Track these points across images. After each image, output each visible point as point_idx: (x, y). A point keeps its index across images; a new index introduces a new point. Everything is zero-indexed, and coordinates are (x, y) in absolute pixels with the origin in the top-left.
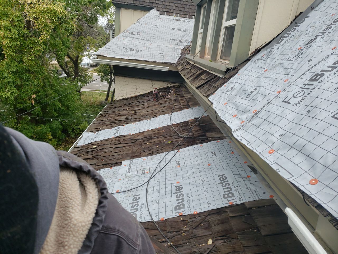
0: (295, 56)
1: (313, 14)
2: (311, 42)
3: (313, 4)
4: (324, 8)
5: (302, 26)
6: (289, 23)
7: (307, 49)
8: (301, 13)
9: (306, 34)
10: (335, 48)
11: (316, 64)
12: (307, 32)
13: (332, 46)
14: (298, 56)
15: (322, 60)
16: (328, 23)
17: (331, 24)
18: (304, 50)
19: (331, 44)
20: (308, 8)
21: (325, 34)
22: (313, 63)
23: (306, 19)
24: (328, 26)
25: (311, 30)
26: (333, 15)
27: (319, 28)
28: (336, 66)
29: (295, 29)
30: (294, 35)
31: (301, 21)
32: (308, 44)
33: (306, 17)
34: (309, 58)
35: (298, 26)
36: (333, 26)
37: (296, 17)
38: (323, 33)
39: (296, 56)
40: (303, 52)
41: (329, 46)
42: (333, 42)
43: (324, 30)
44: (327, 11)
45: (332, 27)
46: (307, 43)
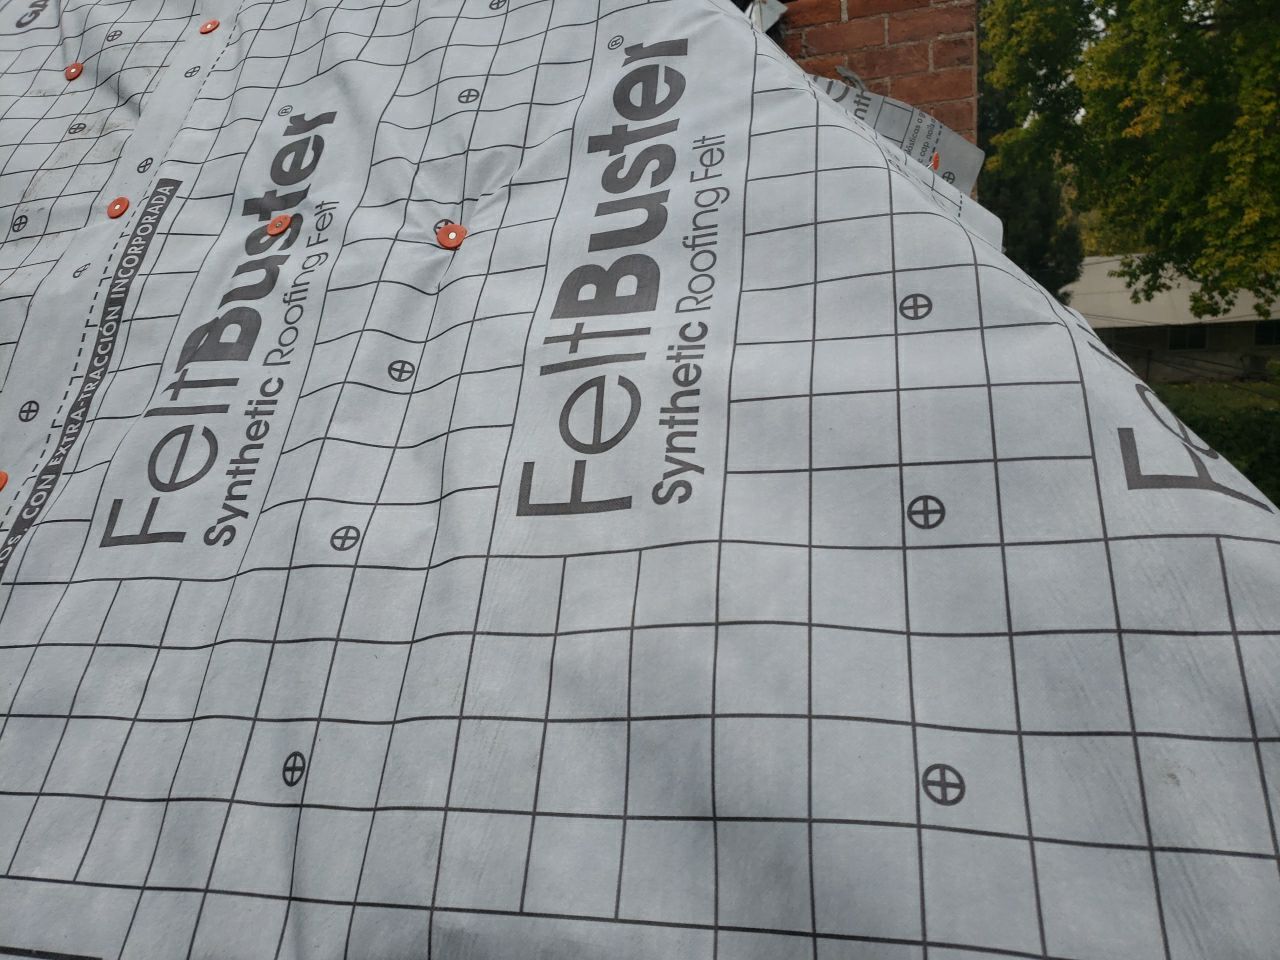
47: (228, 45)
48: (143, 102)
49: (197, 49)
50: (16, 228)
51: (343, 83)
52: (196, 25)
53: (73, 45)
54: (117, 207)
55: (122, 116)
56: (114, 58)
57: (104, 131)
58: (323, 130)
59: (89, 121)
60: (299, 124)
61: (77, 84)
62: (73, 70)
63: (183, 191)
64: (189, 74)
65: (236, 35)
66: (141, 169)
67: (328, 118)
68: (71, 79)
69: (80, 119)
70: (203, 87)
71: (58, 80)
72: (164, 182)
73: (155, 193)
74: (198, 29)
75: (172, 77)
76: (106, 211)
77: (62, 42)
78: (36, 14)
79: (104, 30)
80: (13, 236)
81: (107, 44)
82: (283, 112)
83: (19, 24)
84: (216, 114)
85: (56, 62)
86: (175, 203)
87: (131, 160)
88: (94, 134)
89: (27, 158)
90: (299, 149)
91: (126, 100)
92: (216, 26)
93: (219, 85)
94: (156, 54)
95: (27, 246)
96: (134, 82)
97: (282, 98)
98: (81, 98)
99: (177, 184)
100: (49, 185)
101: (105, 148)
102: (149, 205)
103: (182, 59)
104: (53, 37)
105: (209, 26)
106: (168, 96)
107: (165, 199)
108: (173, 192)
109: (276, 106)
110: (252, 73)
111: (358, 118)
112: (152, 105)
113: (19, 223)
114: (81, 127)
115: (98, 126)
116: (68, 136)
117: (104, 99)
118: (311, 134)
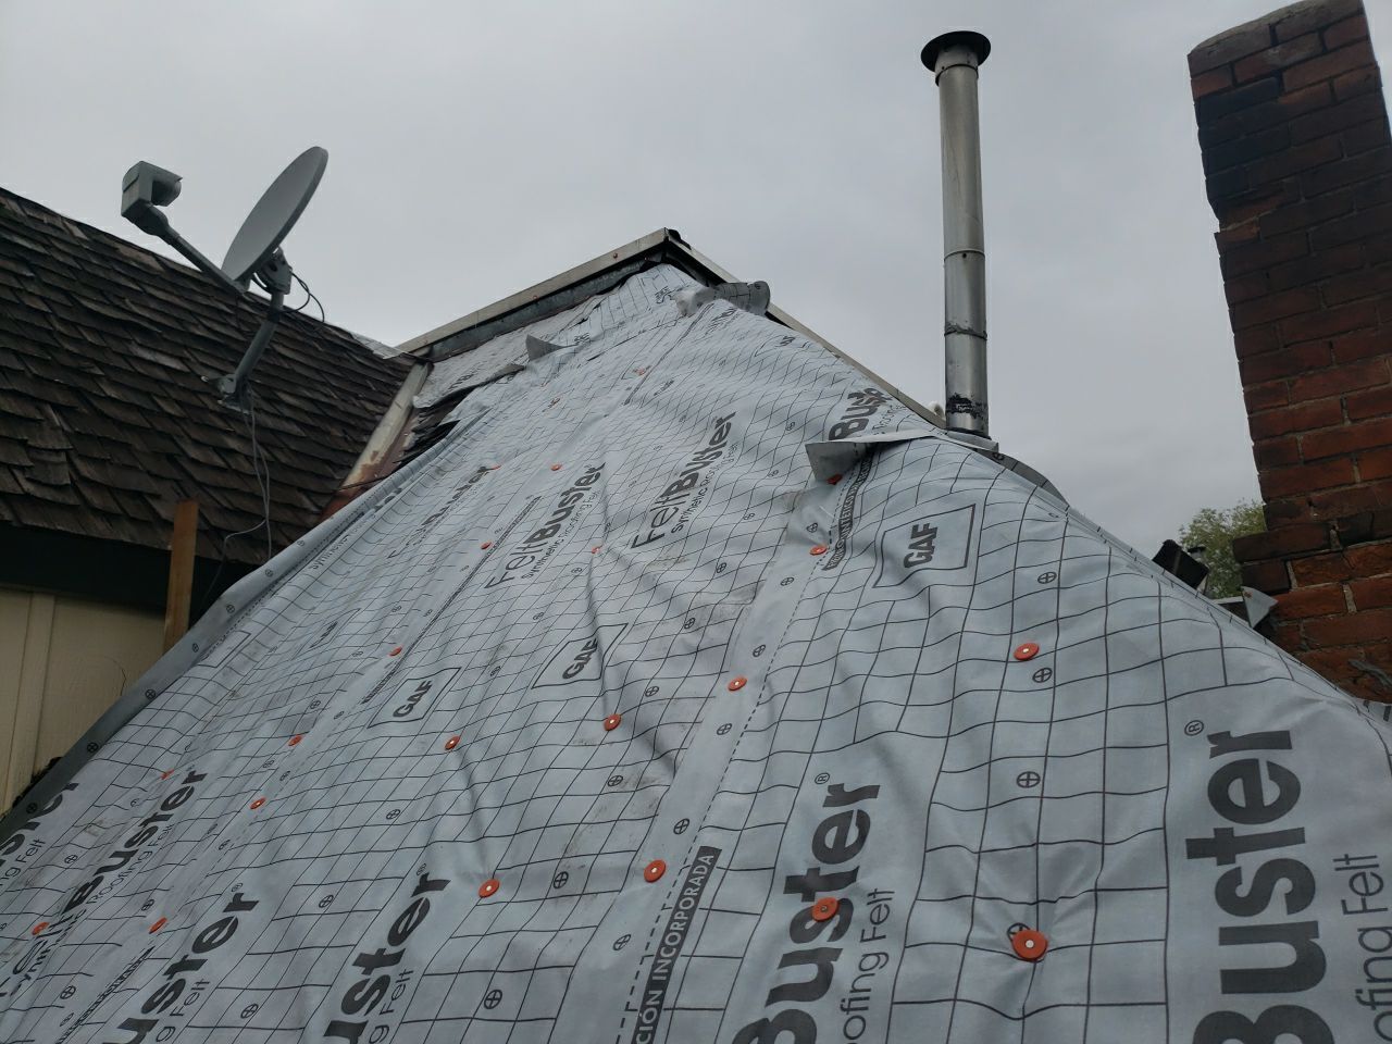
0: (16, 972)
1: (94, 775)
2: (81, 900)
3: (93, 731)
4: (132, 750)
5: (51, 825)
6: (8, 805)
7: (62, 933)
8: (54, 762)
9: (68, 860)
10: (162, 921)
11: (85, 1015)
12: (70, 851)
13: (153, 916)
14: (25, 972)
15: (110, 991)
16: (146, 810)
17: (156, 818)
18: (52, 939)
19: (148, 905)
20: (76, 746)
21: (133, 860)
22: (76, 1006)
23: (66, 794)
24: (145, 823)
25: (85, 839)
26: (165, 775)
27: (118, 828)
28: (152, 1015)
29: (20, 840)
30: (19, 865)
31: (46, 803)
32: (71, 905)
33: (66, 788)
34: (62, 983)
35: (34, 826)
36: (162, 825)
37: (36, 779)
38: (127, 856)
39: (18, 968)
40: (44, 949)
41: (143, 913)
42: (157, 895)
43: (130, 843)
44: (145, 760)
45: (156, 828)
46: (67, 898)
47: (758, 704)
48: (679, 758)
49: (726, 707)
50: (557, 884)
51: (886, 757)
52: (723, 685)
53: (613, 697)
54: (654, 870)
55: (656, 770)
56: (651, 713)
57: (641, 784)
58: (868, 805)
59: (626, 773)
60: (838, 795)
61: (615, 735)
62: (612, 722)
63: (722, 861)
64: (722, 731)
65: (766, 695)
66: (678, 830)
67: (872, 791)
68: (609, 729)
69: (618, 772)
70: (738, 748)
71: (595, 730)
72: (705, 850)
73: (697, 862)
74: (726, 686)
75: (705, 736)
76: (643, 873)
77: (603, 693)
78: (581, 666)
79: (643, 686)
80: (554, 893)
81: (645, 699)
82: (820, 779)
83: (566, 676)
84: (750, 777)
85: (597, 714)
86: (716, 875)
87: (666, 822)
88: (630, 787)
89: (572, 810)
91: (660, 754)
92: (743, 683)
93: (752, 746)
94: (688, 711)
95: (567, 905)
96: (671, 737)
97: (818, 764)
98: (619, 750)
99: (716, 852)
100: (591, 840)
101: (640, 804)
102: (691, 876)
103: (714, 715)
104: (595, 688)
105: (737, 684)
106: (703, 753)
107: (706, 869)
108: (714, 861)
109: (812, 773)
110: (786, 736)
111: (905, 794)
112: (688, 761)
113: (561, 879)
114: (618, 780)
115: (634, 779)
116: (607, 789)
117: (639, 751)
118: (854, 807)
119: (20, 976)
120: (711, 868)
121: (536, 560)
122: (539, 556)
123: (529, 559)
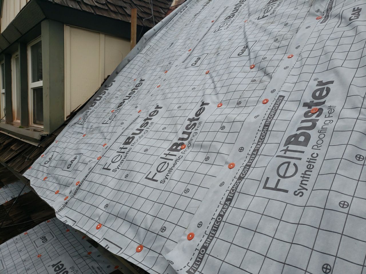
0: (109, 119)
1: (118, 79)
2: (121, 106)
3: (117, 69)
4: (127, 73)
5: (111, 89)
6: (100, 86)
7: (118, 112)
8: (109, 76)
9: (116, 97)
10: (140, 111)
11: (128, 128)
12: (116, 95)
13: (138, 110)
14: (112, 119)
15: (132, 123)
16: (132, 87)
17: (134, 89)
18: (116, 113)
19: (136, 107)
20: (114, 72)
21: (131, 98)
22: (125, 126)
23: (113, 83)
24: (132, 90)
25: (119, 93)
26: (135, 80)
27: (126, 91)
28: (142, 128)
29: (105, 92)
30: (106, 98)
31: (109, 84)
32: (119, 107)
33: (113, 81)
34: (121, 122)
35: (107, 90)
36: (136, 91)
37: (105, 80)
38: (130, 97)
39: (110, 119)
40: (115, 115)
41: (136, 109)
42: (138, 105)
43: (130, 94)
44: (130, 76)
45: (135, 91)
46: (117, 106)
47: (297, 61)
48: (273, 75)
49: (286, 62)
50: (238, 104)
51: (337, 74)
52: (286, 56)
53: (252, 61)
54: (265, 101)
55: (266, 78)
56: (264, 64)
57: (261, 82)
58: (330, 86)
59: (257, 79)
60: (320, 83)
61: (252, 70)
62: (252, 66)
63: (285, 99)
64: (285, 68)
65: (300, 59)
66: (272, 92)
67: (332, 82)
68: (251, 68)
69: (254, 78)
70: (291, 72)
71: (248, 69)
72: (280, 96)
73: (278, 99)
74: (287, 57)
75: (280, 69)
76: (262, 102)
77: (250, 59)
78: (243, 52)
79: (262, 57)
80: (237, 106)
81: (262, 60)
82: (315, 80)
83: (238, 55)
84: (295, 79)
85: (248, 64)
86: (283, 102)
87: (269, 90)
88: (258, 82)
89: (242, 87)
90: (322, 90)
91: (266, 74)
92: (292, 56)
93: (295, 72)
94: (276, 63)
95: (241, 109)
96: (270, 70)
97: (315, 76)
98: (254, 73)
99: (284, 97)
100: (247, 94)
101: (261, 86)
102: (276, 102)
103: (283, 64)
104: (247, 58)
105: (290, 56)
106: (280, 74)
107: (281, 101)
108: (283, 99)
109: (313, 78)
110: (305, 69)
111: (342, 83)
112: (275, 76)
113: (239, 103)
114: (255, 80)
115: (259, 80)
116: (251, 83)
117: (261, 74)
118: (326, 86)
119: (111, 120)
120: (282, 100)
121: (228, 25)
122: (228, 24)
123: (226, 24)
